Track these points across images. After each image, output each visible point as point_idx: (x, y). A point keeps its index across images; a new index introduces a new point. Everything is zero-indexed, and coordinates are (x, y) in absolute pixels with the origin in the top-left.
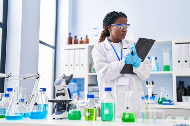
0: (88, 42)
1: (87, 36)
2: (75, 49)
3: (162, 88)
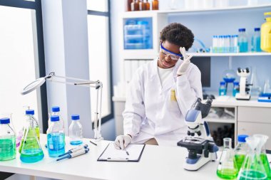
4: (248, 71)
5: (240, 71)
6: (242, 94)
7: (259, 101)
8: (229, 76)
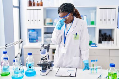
0: (42, 5)
2: (34, 10)
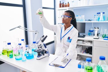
0: (69, 6)
1: (68, 2)
3: (105, 30)
4: (98, 28)
5: (95, 28)
6: (96, 36)
7: (104, 39)
8: (91, 30)
